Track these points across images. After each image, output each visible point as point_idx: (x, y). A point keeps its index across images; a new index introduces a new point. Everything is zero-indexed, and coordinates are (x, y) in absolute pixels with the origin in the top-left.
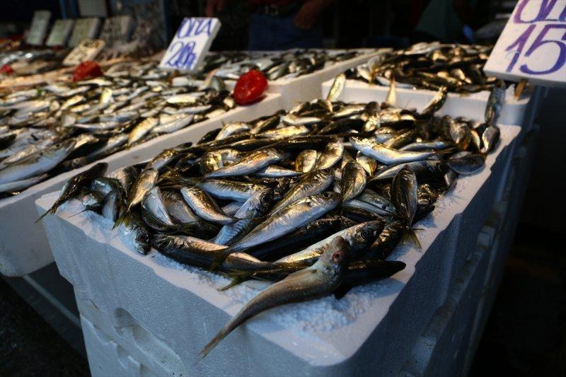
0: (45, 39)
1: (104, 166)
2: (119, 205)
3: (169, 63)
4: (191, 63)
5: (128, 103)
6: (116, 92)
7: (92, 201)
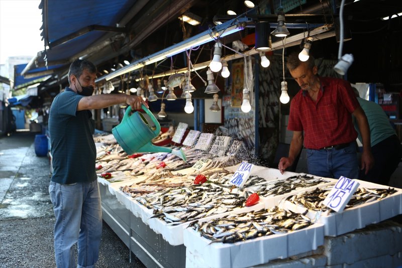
0: (183, 140)
1: (198, 221)
2: (199, 229)
3: (232, 181)
4: (240, 183)
5: (211, 201)
6: (209, 193)
7: (194, 228)
